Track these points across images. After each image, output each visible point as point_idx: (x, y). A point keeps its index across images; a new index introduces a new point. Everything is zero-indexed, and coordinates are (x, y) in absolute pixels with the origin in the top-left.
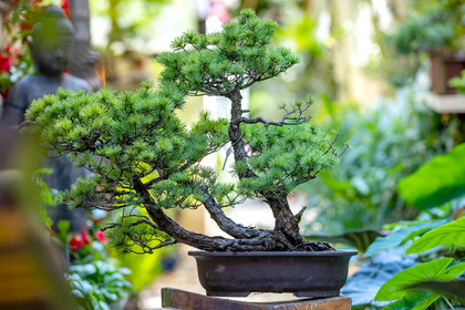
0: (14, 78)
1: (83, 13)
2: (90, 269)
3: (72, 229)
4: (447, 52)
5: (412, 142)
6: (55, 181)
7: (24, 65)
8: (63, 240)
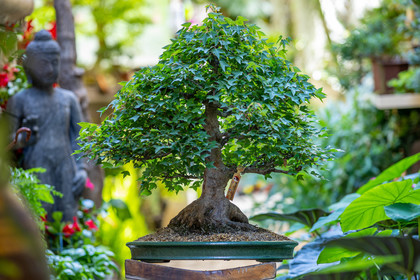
0: (11, 92)
1: (70, 35)
2: (81, 252)
3: (64, 219)
4: (385, 57)
5: (358, 135)
6: (49, 178)
7: (19, 80)
8: (58, 229)
